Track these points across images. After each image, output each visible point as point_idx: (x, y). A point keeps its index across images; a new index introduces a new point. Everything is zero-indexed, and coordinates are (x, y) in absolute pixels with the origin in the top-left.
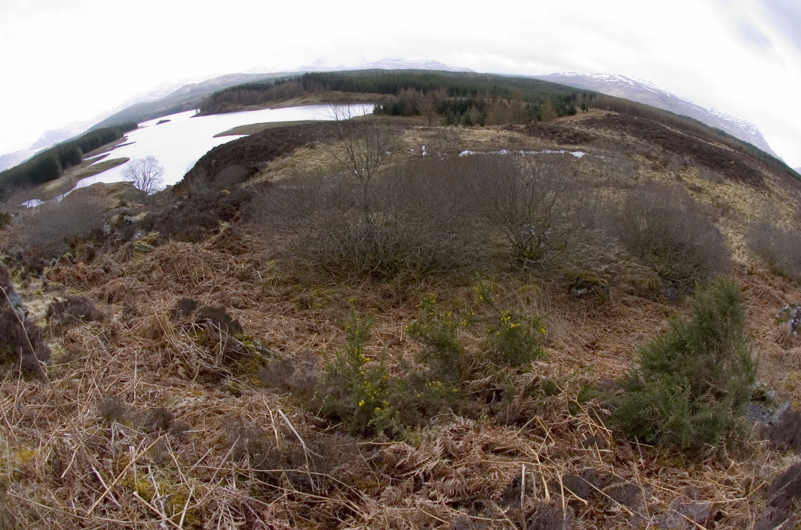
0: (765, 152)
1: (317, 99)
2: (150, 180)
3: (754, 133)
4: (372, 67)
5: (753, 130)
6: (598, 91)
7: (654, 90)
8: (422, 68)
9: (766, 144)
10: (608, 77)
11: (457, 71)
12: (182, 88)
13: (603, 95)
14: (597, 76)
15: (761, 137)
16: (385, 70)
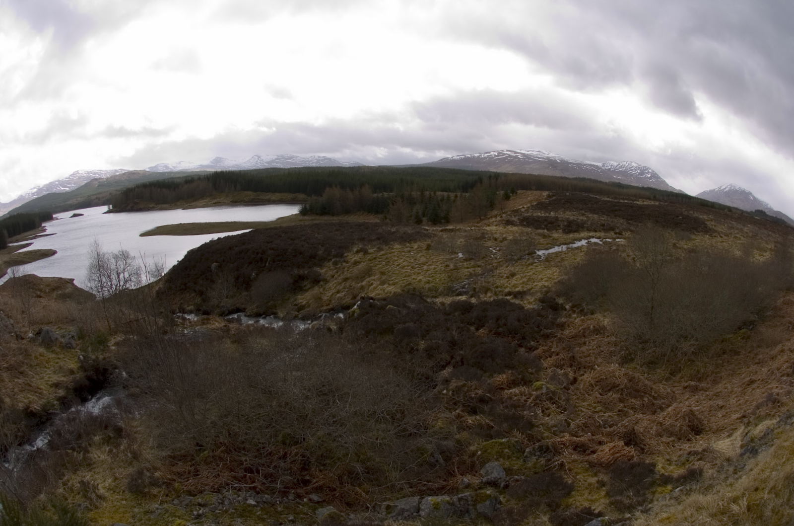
3: (649, 176)
4: (267, 166)
6: (487, 170)
7: (543, 158)
8: (314, 165)
9: (663, 182)
10: (496, 154)
12: (90, 182)
13: (492, 172)
14: (486, 155)
15: (658, 177)
16: (280, 169)
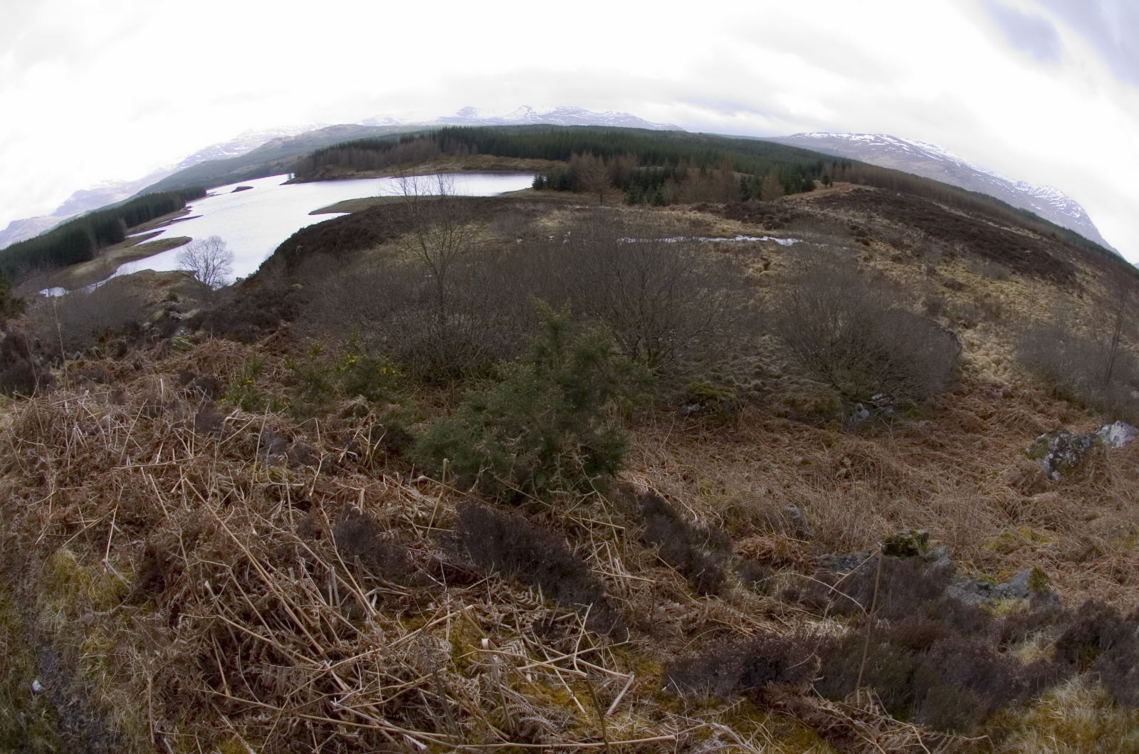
0: (1093, 242)
1: (459, 164)
2: (214, 269)
3: (1078, 216)
4: (541, 121)
5: (1077, 211)
6: (857, 160)
7: (937, 157)
8: (611, 124)
9: (1095, 231)
11: (660, 128)
12: (271, 142)
13: (866, 164)
14: (858, 138)
15: (1089, 221)
16: (557, 127)
